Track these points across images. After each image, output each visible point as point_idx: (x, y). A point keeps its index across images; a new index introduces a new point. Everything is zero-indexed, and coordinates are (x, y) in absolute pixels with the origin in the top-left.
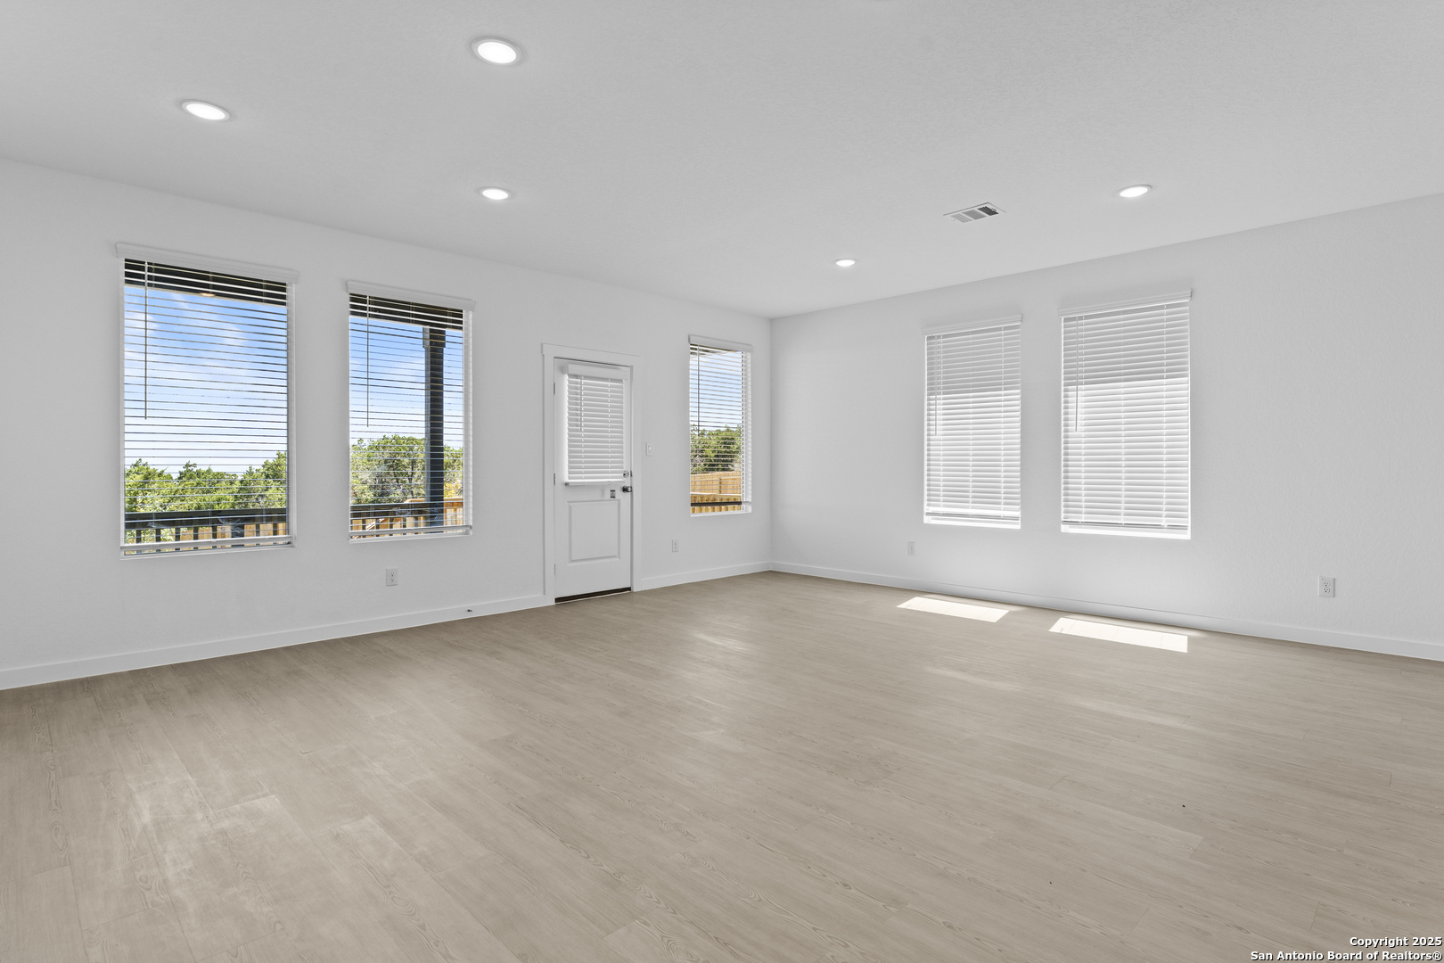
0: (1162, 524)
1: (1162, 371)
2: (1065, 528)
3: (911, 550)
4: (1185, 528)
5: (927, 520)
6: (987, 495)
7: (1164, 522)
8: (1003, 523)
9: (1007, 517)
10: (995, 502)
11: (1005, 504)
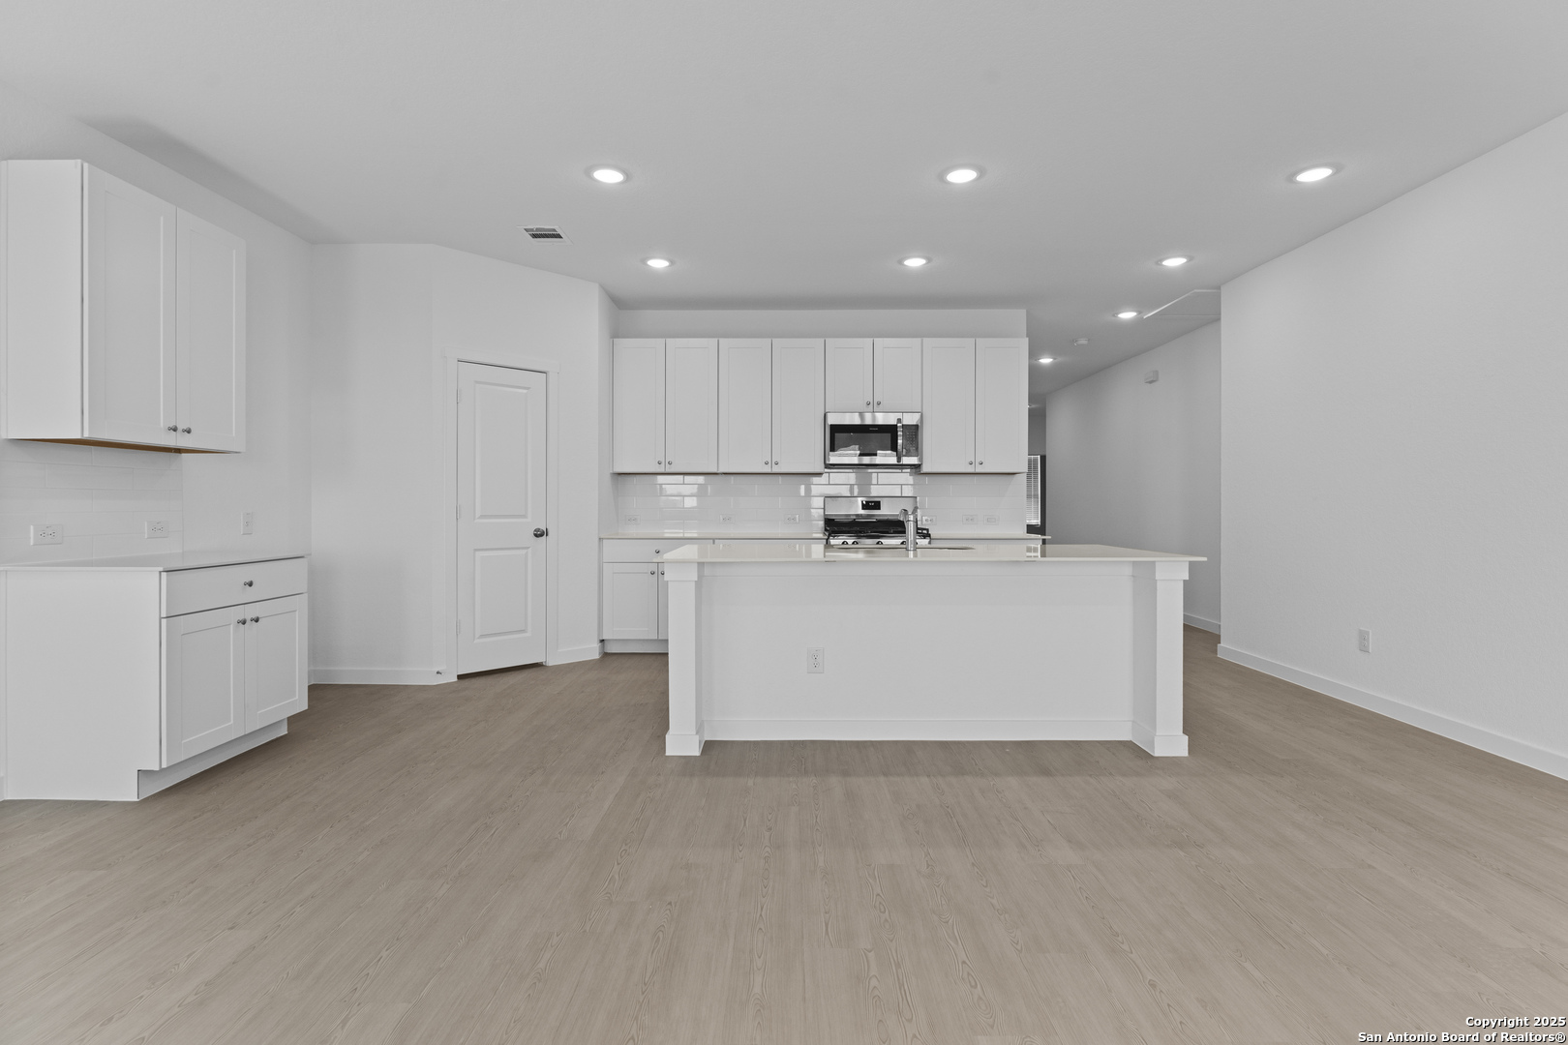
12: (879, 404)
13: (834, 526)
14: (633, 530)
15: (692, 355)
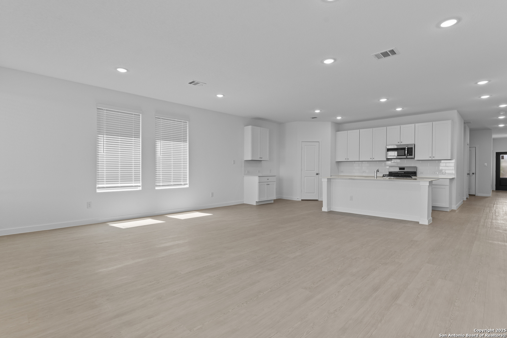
0: (182, 184)
1: (181, 140)
2: (157, 188)
3: (89, 205)
4: (187, 184)
5: (98, 191)
6: (126, 178)
7: (182, 183)
8: (134, 188)
9: (137, 186)
10: (130, 180)
11: (134, 181)
12: (401, 142)
13: (391, 174)
14: (342, 174)
15: (353, 134)
